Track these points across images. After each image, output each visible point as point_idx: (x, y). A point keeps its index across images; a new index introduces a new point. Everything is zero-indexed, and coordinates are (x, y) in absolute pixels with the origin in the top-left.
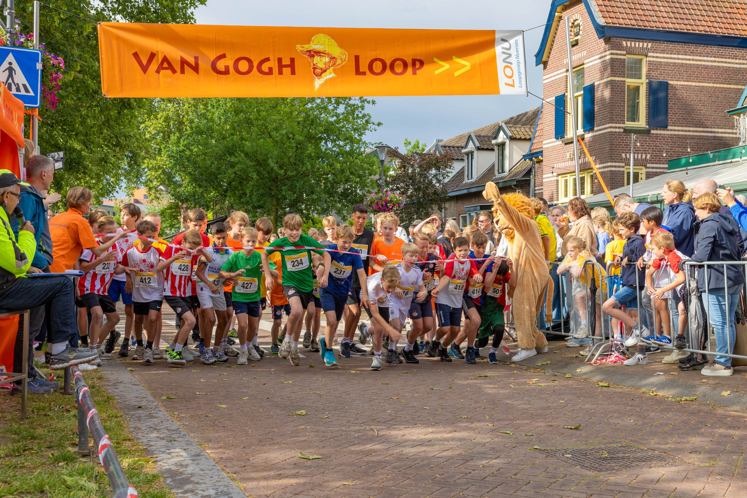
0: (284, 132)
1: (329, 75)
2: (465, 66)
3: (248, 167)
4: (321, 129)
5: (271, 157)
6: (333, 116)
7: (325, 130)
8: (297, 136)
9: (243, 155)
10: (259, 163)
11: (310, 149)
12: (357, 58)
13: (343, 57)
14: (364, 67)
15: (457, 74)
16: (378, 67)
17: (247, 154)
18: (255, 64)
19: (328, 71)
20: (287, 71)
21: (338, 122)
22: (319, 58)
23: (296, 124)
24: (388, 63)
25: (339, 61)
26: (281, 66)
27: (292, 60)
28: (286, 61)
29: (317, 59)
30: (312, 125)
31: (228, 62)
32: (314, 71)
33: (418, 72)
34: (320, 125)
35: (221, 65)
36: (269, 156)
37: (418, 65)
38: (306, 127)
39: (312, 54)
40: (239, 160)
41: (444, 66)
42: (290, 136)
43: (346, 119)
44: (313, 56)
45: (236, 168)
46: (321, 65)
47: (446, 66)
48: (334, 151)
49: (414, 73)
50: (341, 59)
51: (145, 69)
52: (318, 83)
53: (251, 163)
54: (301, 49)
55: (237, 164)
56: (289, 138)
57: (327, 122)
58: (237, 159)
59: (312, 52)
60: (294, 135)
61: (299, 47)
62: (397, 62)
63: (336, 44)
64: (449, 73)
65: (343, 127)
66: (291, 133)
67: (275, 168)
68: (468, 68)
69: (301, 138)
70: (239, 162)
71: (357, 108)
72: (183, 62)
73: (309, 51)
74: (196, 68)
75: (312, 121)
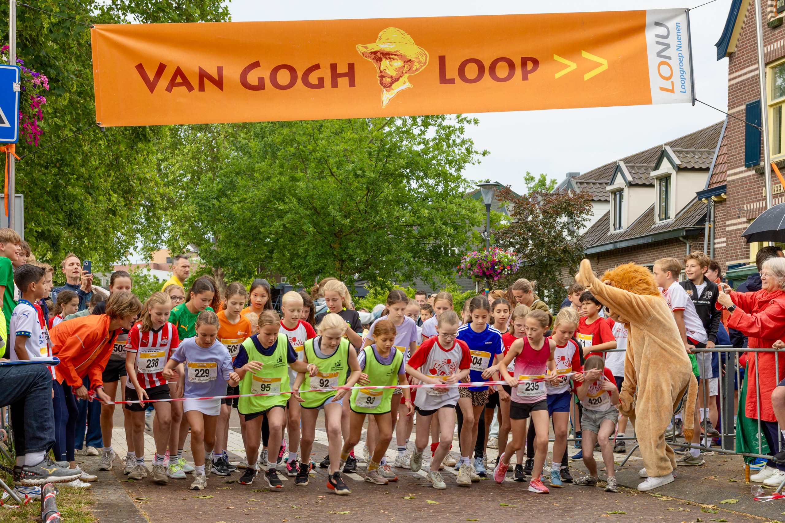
0: (350, 167)
1: (403, 85)
2: (600, 65)
3: (301, 217)
4: (402, 162)
5: (333, 203)
6: (419, 144)
7: (407, 163)
8: (367, 173)
9: (295, 201)
10: (316, 212)
11: (388, 191)
12: (442, 60)
13: (422, 59)
14: (452, 72)
15: (587, 76)
17: (299, 200)
18: (300, 75)
19: (401, 80)
20: (343, 82)
21: (426, 152)
22: (388, 61)
23: (367, 156)
24: (487, 65)
25: (416, 65)
26: (335, 75)
27: (351, 66)
28: (342, 69)
29: (385, 63)
30: (389, 156)
31: (263, 72)
32: (381, 80)
33: (530, 76)
34: (400, 156)
35: (253, 77)
36: (329, 200)
37: (530, 65)
38: (381, 160)
40: (290, 208)
41: (567, 66)
42: (359, 172)
43: (437, 147)
44: (380, 60)
45: (285, 219)
46: (391, 72)
47: (572, 66)
48: (422, 193)
49: (525, 78)
50: (419, 62)
52: (387, 96)
53: (305, 212)
54: (364, 50)
55: (286, 213)
56: (357, 176)
57: (411, 152)
58: (287, 207)
59: (379, 55)
60: (364, 171)
61: (360, 48)
62: (500, 64)
63: (412, 41)
64: (576, 76)
65: (434, 158)
66: (360, 170)
67: (338, 217)
68: (605, 67)
69: (373, 175)
70: (290, 210)
71: (454, 131)
72: (203, 75)
73: (375, 53)
74: (219, 83)
75: (390, 151)
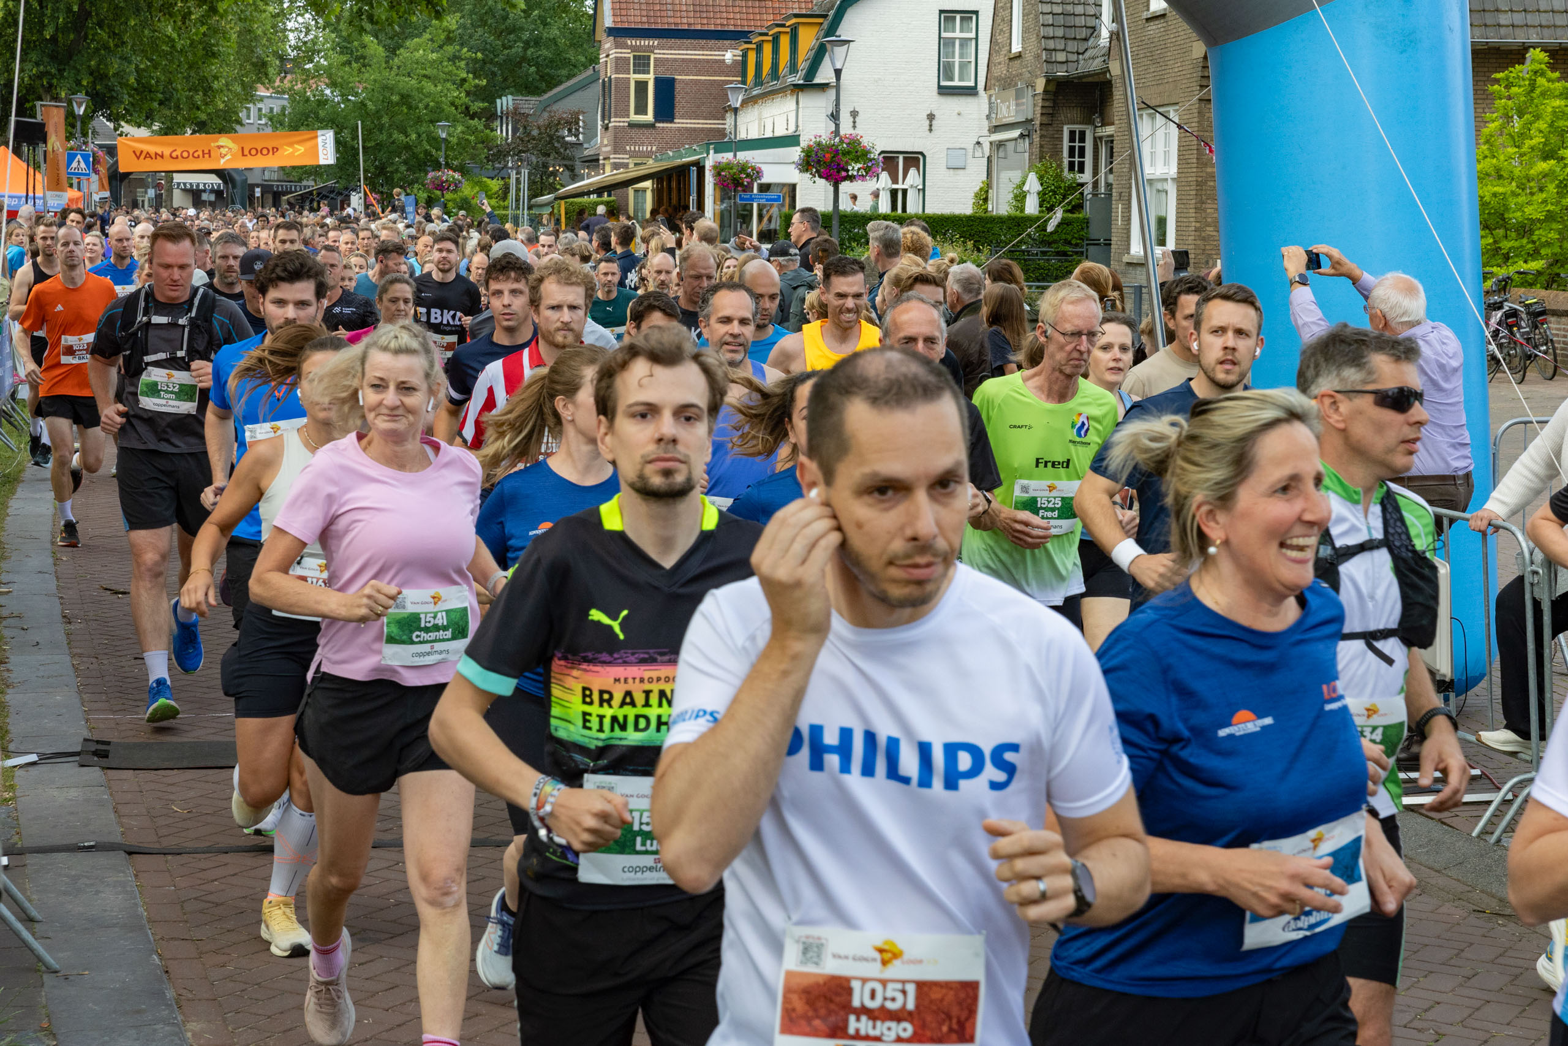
1: (228, 157)
14: (246, 152)
16: (254, 152)
20: (207, 156)
26: (204, 154)
28: (206, 151)
29: (222, 150)
31: (178, 153)
32: (220, 156)
35: (174, 155)
39: (219, 147)
51: (138, 158)
52: (222, 161)
64: (292, 153)
72: (156, 154)
74: (162, 157)
